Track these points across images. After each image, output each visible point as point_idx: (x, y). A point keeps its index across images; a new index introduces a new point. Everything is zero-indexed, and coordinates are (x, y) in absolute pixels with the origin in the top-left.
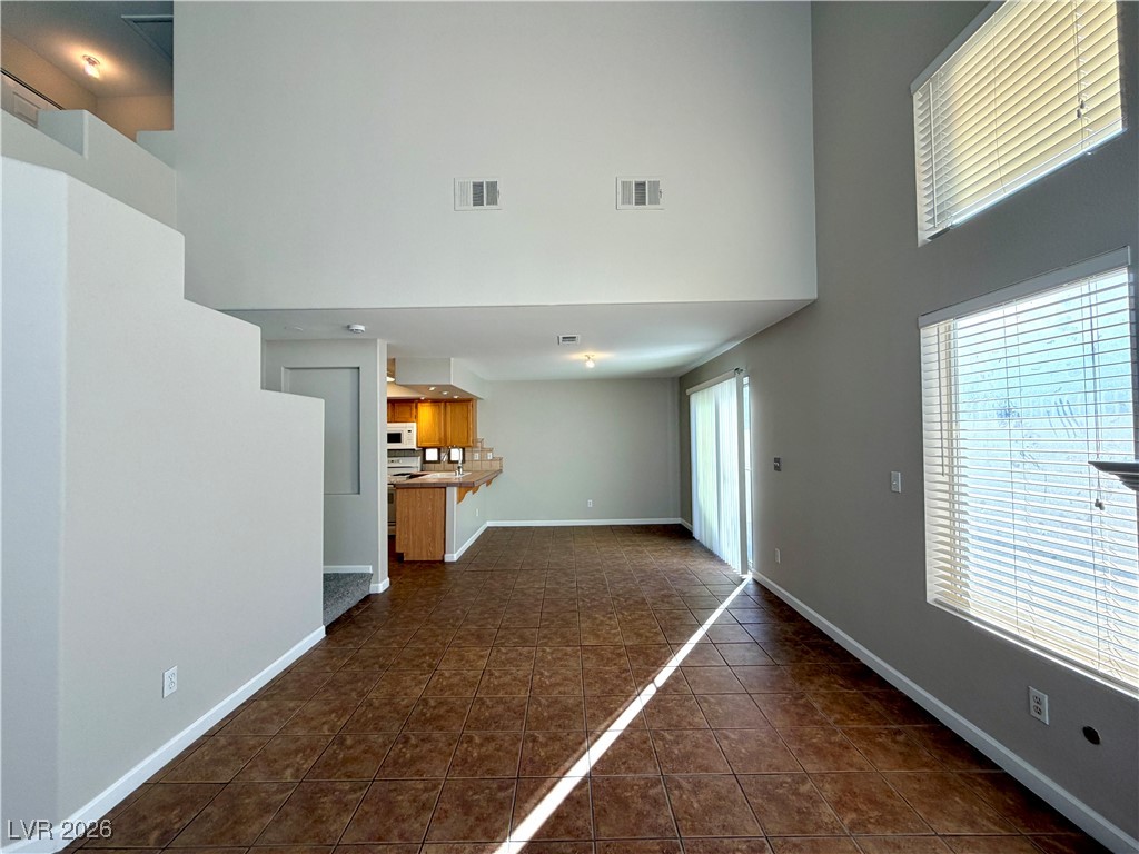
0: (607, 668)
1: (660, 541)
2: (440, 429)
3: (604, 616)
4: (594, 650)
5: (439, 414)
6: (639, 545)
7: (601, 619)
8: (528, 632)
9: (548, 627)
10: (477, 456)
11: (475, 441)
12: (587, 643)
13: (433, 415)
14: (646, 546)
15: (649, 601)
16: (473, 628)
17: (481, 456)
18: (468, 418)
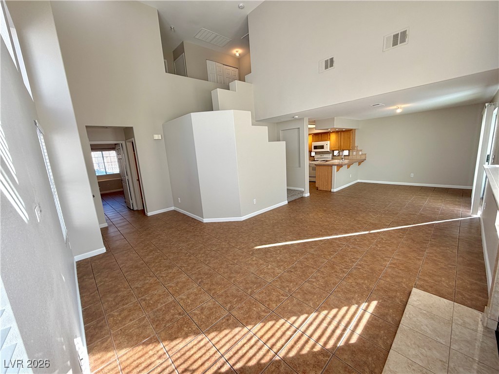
2: (338, 143)
5: (338, 137)
10: (355, 153)
11: (355, 147)
13: (336, 138)
17: (356, 154)
18: (350, 138)
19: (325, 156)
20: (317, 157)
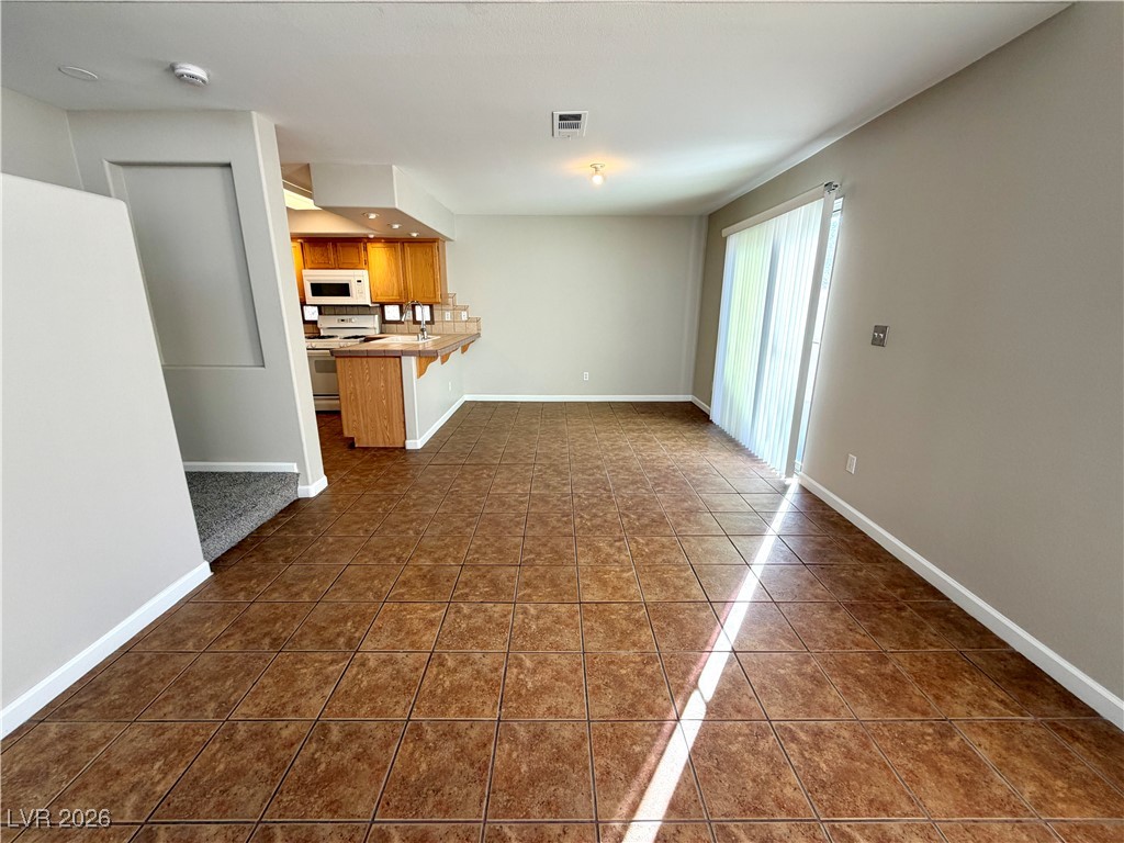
0: (623, 653)
1: (671, 424)
2: (398, 276)
3: (611, 546)
4: (599, 610)
5: (396, 259)
6: (646, 430)
7: (609, 550)
8: (503, 574)
9: (531, 564)
10: (448, 316)
11: (445, 296)
12: (587, 597)
13: (389, 259)
14: (655, 431)
15: (670, 519)
16: (426, 562)
17: (453, 316)
18: (432, 266)
19: (357, 321)
20: (326, 324)
